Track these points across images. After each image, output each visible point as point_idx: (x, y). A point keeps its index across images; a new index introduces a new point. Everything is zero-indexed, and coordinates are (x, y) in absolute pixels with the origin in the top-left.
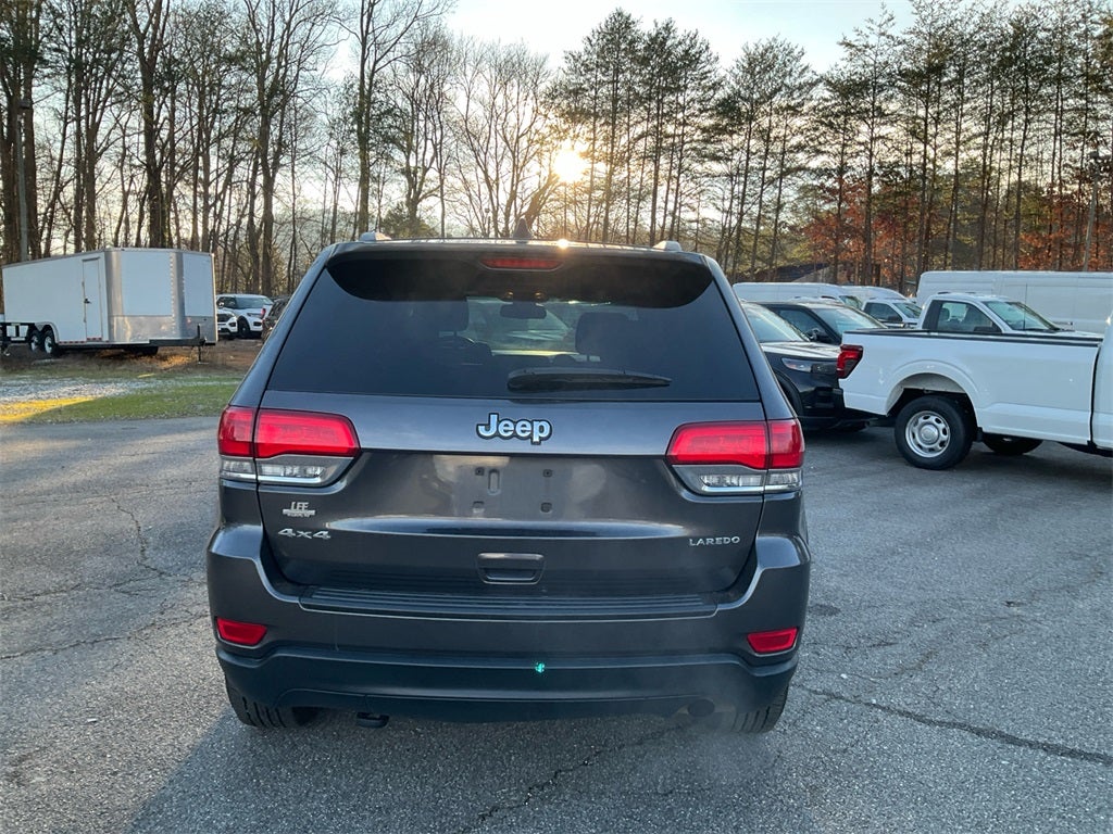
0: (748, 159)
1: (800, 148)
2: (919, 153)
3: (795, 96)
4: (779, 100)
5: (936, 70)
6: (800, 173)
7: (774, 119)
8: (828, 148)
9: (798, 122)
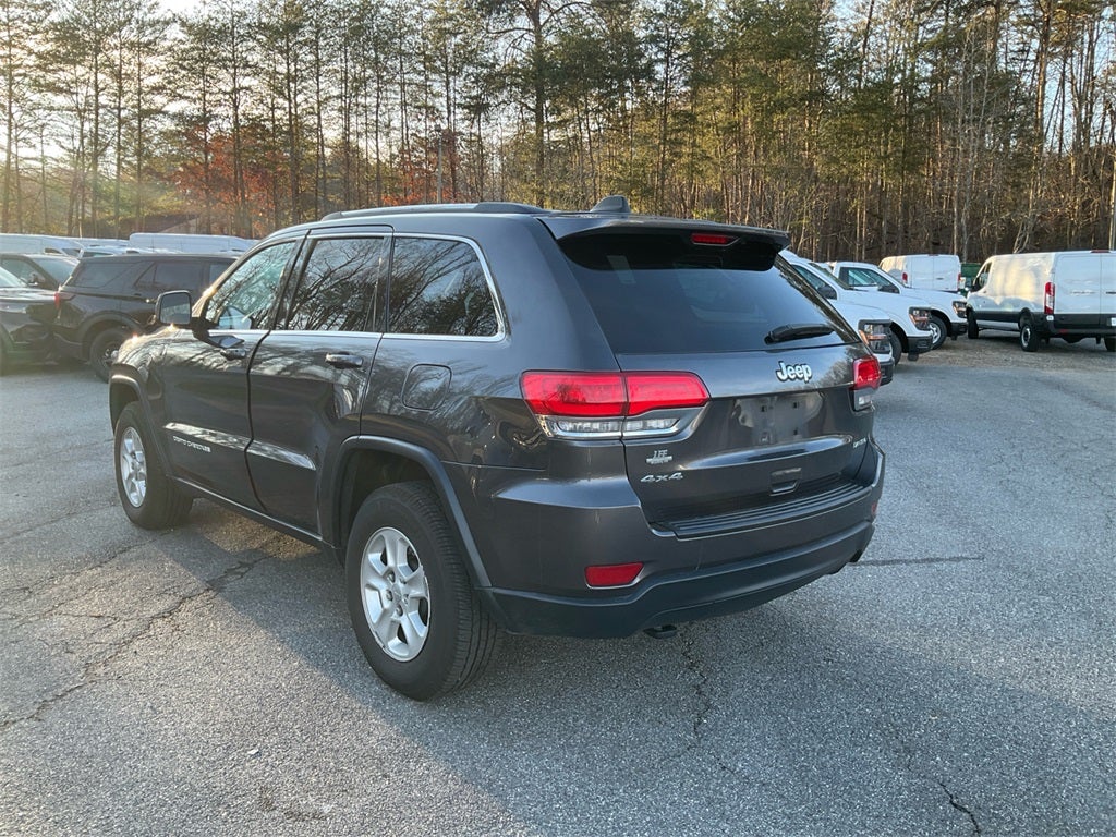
0: (97, 96)
1: (158, 89)
2: (284, 109)
3: (147, 32)
4: (129, 34)
5: (292, 28)
6: (159, 117)
7: (127, 54)
8: (189, 94)
9: (152, 62)
